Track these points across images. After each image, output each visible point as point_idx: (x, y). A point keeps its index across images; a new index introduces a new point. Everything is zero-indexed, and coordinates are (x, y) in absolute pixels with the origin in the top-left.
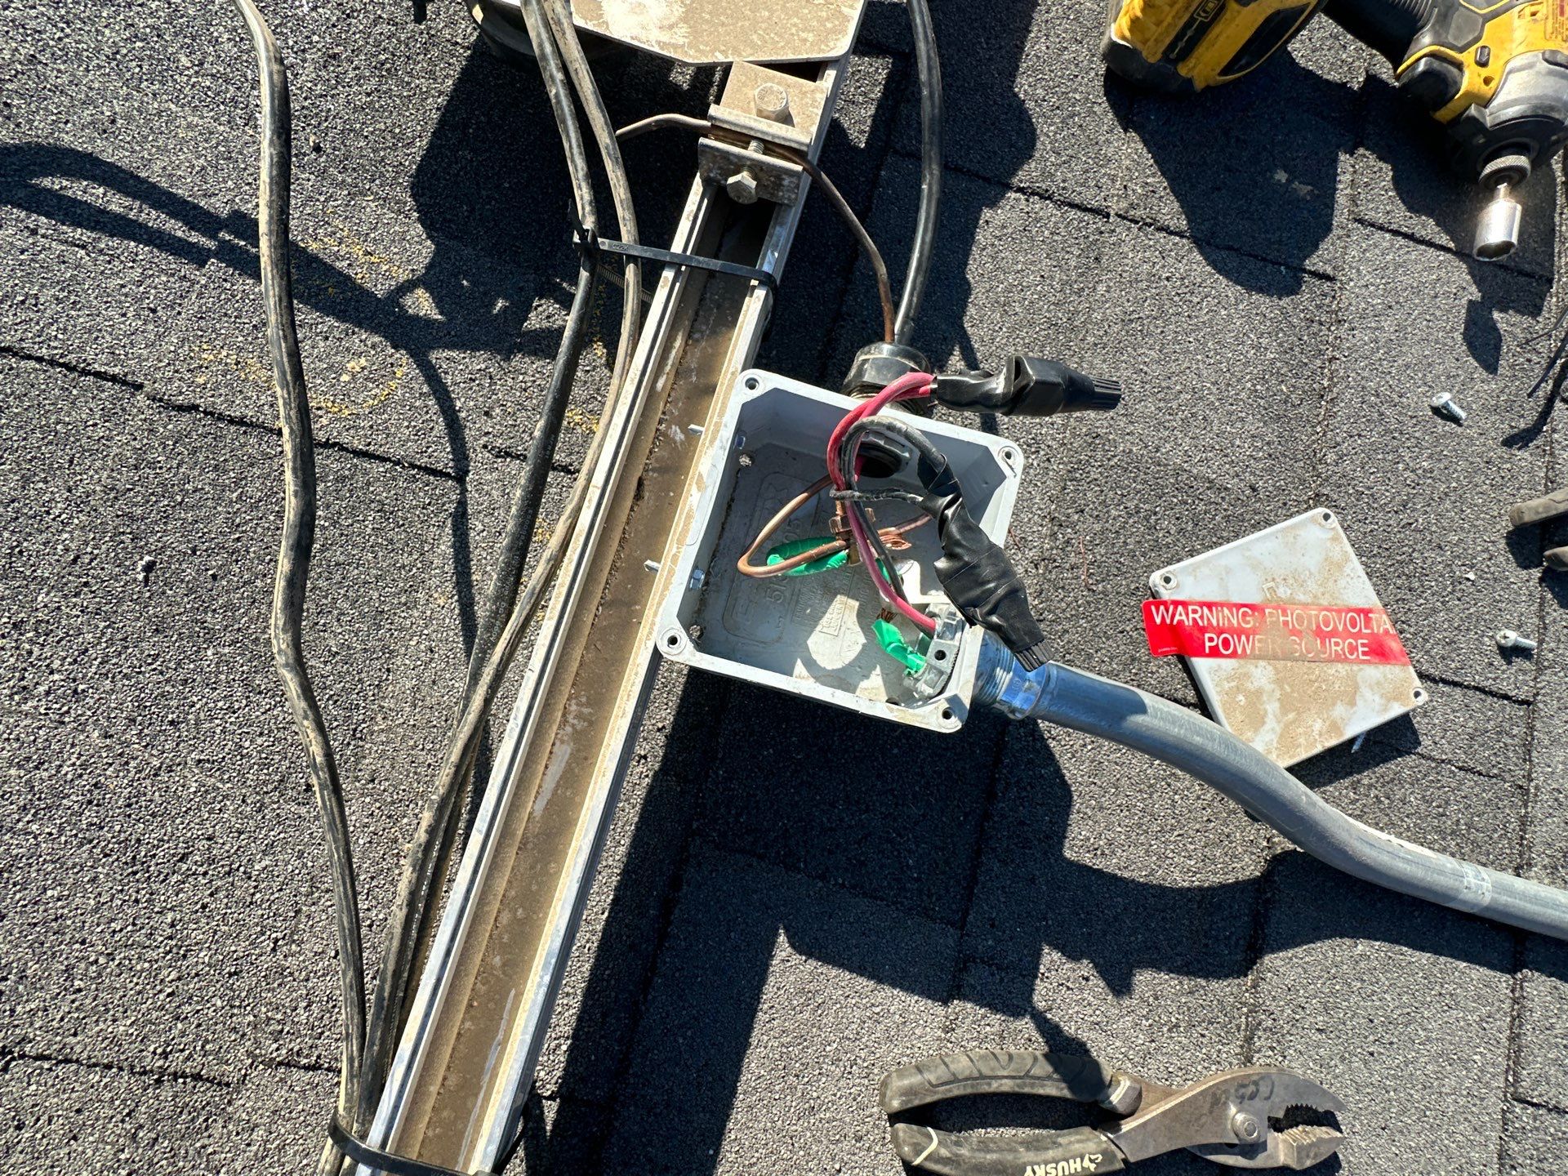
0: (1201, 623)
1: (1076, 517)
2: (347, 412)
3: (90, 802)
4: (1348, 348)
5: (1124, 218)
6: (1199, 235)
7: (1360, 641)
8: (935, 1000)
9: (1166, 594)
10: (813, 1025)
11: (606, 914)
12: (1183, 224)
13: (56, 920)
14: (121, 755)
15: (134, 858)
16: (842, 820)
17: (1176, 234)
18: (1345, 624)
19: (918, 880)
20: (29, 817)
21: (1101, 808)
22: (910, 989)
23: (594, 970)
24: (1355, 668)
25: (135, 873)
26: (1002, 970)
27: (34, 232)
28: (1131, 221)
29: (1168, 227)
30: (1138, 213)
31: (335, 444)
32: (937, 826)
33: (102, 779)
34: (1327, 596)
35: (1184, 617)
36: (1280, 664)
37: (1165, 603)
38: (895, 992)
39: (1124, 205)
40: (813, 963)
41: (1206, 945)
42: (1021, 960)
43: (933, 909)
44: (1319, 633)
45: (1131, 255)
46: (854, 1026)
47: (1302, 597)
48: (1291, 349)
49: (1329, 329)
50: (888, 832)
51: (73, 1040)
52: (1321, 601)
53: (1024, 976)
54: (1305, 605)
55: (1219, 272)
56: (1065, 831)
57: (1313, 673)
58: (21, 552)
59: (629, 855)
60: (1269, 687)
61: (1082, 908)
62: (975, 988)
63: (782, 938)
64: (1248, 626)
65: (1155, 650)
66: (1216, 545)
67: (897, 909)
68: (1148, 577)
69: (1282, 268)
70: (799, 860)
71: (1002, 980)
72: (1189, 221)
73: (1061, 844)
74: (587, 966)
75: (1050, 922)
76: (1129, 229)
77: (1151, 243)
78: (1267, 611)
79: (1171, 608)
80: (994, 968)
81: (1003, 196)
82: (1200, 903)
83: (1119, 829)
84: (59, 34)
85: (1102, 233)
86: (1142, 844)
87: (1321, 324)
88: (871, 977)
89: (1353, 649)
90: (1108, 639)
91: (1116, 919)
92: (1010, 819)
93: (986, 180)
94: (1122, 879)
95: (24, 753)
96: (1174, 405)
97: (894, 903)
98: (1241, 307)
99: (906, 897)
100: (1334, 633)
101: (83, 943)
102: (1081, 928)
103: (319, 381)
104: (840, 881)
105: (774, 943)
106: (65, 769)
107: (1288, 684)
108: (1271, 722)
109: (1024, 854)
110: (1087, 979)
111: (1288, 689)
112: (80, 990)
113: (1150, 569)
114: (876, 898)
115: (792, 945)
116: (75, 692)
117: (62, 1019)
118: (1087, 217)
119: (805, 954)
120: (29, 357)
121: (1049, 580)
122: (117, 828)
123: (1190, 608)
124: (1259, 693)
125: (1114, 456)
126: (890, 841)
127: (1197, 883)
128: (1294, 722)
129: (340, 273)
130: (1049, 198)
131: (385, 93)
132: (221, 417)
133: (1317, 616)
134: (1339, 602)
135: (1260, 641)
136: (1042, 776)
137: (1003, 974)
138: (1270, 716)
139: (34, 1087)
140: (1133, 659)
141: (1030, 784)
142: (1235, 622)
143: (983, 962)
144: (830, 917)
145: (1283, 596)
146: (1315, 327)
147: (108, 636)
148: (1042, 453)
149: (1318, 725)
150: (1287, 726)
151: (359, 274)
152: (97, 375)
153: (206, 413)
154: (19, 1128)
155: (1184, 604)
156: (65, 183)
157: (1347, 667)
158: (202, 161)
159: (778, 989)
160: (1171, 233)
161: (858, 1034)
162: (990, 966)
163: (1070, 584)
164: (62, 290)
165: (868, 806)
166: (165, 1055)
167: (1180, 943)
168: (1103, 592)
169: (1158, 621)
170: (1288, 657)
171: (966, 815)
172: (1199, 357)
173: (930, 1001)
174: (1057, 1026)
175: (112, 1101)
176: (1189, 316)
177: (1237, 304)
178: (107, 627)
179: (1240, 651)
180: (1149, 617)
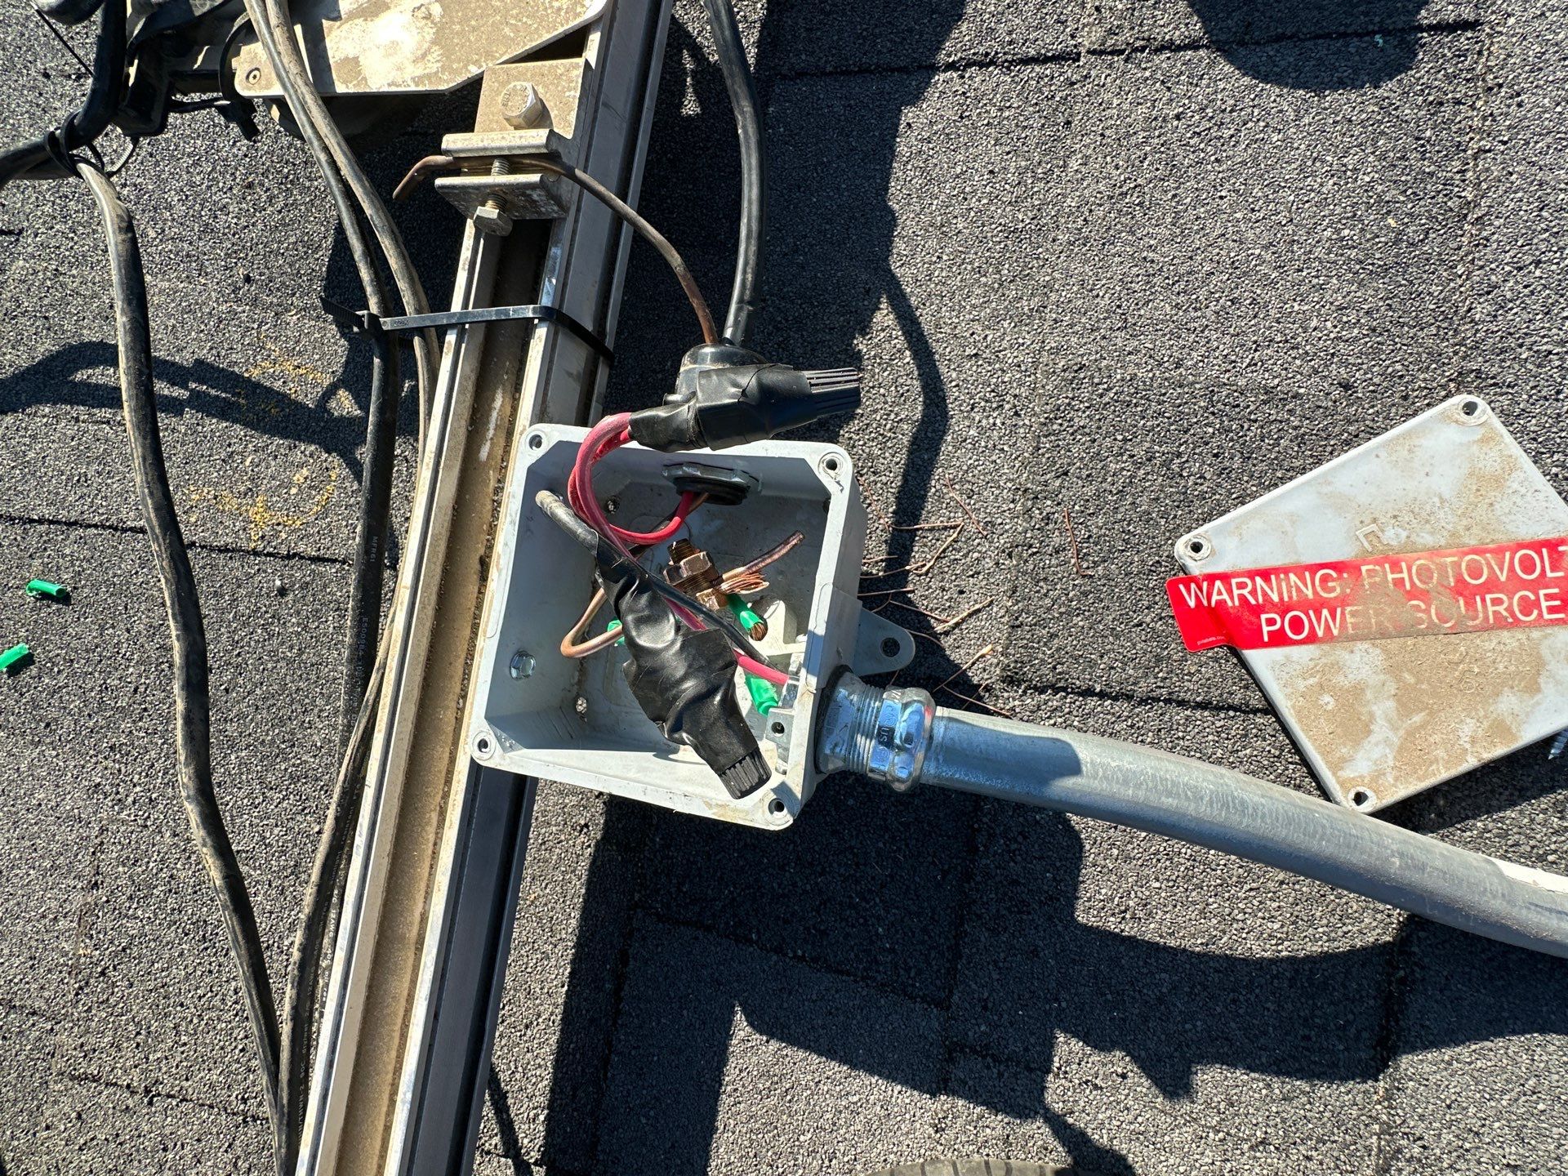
0: (1253, 602)
1: (1058, 483)
2: (298, 523)
3: (170, 891)
4: (1509, 127)
5: (1101, 53)
6: (1223, 37)
7: (1542, 593)
8: (922, 1091)
9: (1196, 568)
10: (782, 1112)
11: (566, 988)
12: (1196, 28)
13: (163, 987)
14: (184, 850)
15: (204, 936)
16: (795, 885)
17: (1186, 47)
18: (1512, 568)
19: (892, 950)
20: (135, 905)
21: (1128, 859)
22: (891, 1077)
23: (561, 1042)
24: (1536, 634)
25: (206, 949)
26: (1000, 1062)
27: (77, 420)
28: (1112, 53)
29: (1172, 42)
30: (1119, 40)
31: (295, 555)
32: (908, 887)
33: (175, 871)
34: (1475, 530)
35: (1225, 596)
36: (1394, 645)
37: (1194, 579)
38: (874, 1081)
39: (1097, 33)
40: (774, 1045)
41: (1307, 1038)
42: (1026, 1050)
43: (913, 986)
44: (1461, 589)
45: (1116, 102)
46: (828, 1116)
47: (1427, 539)
48: (1403, 158)
49: (1472, 107)
50: (850, 897)
51: (184, 1084)
52: (1466, 540)
53: (1031, 1070)
54: (1435, 552)
55: (1265, 80)
56: (1076, 890)
57: (1455, 650)
58: (106, 688)
59: (580, 926)
60: (1375, 680)
61: (1109, 986)
62: (967, 1083)
63: (739, 1016)
64: (1332, 595)
65: (1192, 643)
66: (1283, 480)
67: (867, 985)
68: (1173, 545)
69: (1379, 39)
70: (750, 932)
71: (1000, 1075)
72: (1205, 21)
73: (1072, 908)
74: (554, 1038)
75: (1064, 1004)
76: (1110, 66)
77: (1147, 74)
78: (1364, 568)
79: (1205, 585)
80: (989, 1059)
81: (928, 84)
82: (1292, 982)
83: (1157, 885)
84: (71, 244)
85: (1073, 84)
86: (1194, 903)
87: (1458, 102)
88: (843, 1061)
89: (1528, 606)
90: (1117, 637)
91: (1160, 1000)
92: (998, 879)
93: (901, 70)
94: (1166, 948)
95: (125, 853)
96: (1203, 293)
97: (863, 979)
98: (1306, 120)
99: (878, 972)
100: (1492, 585)
101: (182, 1005)
102: (1109, 1012)
103: (274, 499)
104: (800, 953)
105: (731, 1021)
106: (151, 865)
107: (1410, 671)
108: (1380, 730)
109: (1021, 921)
110: (1124, 1076)
111: (1409, 679)
112: (185, 1044)
113: (1175, 534)
114: (841, 972)
115: (751, 1024)
116: (151, 799)
117: (177, 1066)
118: (1048, 69)
119: (767, 1034)
120: (89, 526)
121: (1025, 573)
122: (190, 912)
123: (1234, 581)
124: (1358, 690)
125: (1109, 389)
126: (852, 906)
127: (1284, 953)
128: (1423, 726)
129: (278, 393)
130: (992, 63)
131: (292, 205)
132: (212, 549)
133: (1457, 565)
134: (1498, 536)
135: (1353, 614)
136: (1037, 822)
137: (1002, 1068)
138: (1380, 721)
139: (169, 1119)
140: (1159, 659)
141: (1020, 833)
142: (1310, 593)
143: (973, 1051)
144: (790, 993)
145: (1394, 543)
146: (1447, 110)
147: (165, 751)
148: (1007, 407)
149: (1468, 728)
150: (1410, 734)
151: (291, 389)
152: (132, 529)
153: (203, 547)
154: (165, 1150)
155: (1225, 578)
156: (90, 371)
157: (1520, 635)
158: (173, 321)
159: (741, 1071)
160: (1179, 48)
161: (834, 1124)
162: (984, 1057)
163: (1054, 573)
164: (100, 464)
165: (824, 869)
166: (244, 1101)
167: (1265, 1033)
168: (1106, 577)
169: (1192, 603)
170: (1405, 631)
171: (945, 874)
172: (1239, 215)
173: (916, 1093)
174: (1083, 1134)
175: (218, 1134)
176: (1217, 160)
177: (1298, 118)
178: (163, 744)
179: (1320, 633)
180: (1179, 601)
